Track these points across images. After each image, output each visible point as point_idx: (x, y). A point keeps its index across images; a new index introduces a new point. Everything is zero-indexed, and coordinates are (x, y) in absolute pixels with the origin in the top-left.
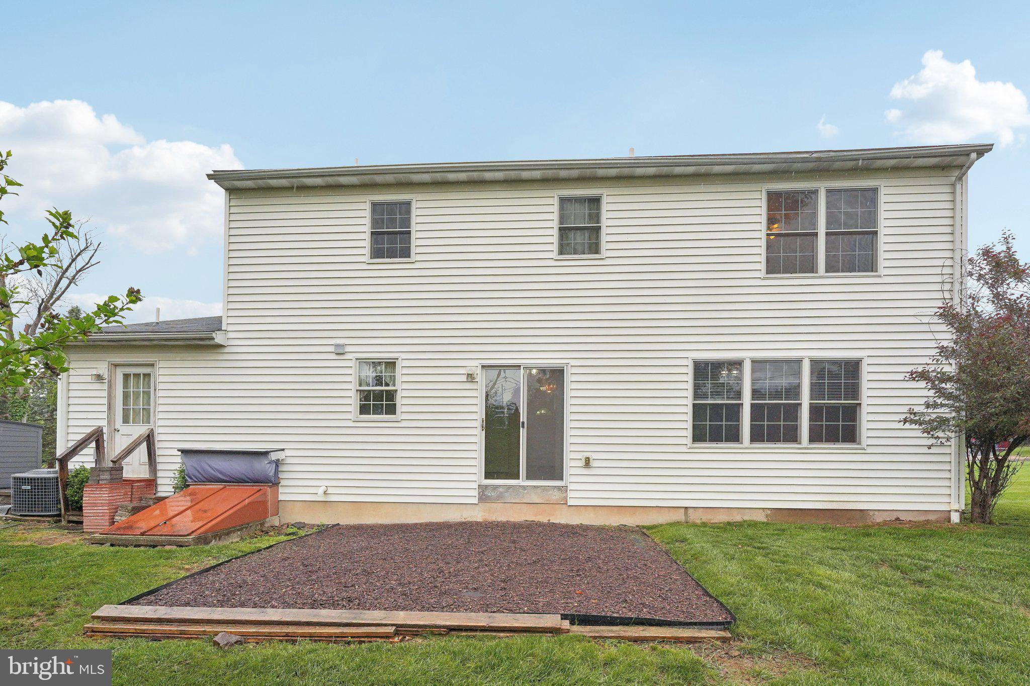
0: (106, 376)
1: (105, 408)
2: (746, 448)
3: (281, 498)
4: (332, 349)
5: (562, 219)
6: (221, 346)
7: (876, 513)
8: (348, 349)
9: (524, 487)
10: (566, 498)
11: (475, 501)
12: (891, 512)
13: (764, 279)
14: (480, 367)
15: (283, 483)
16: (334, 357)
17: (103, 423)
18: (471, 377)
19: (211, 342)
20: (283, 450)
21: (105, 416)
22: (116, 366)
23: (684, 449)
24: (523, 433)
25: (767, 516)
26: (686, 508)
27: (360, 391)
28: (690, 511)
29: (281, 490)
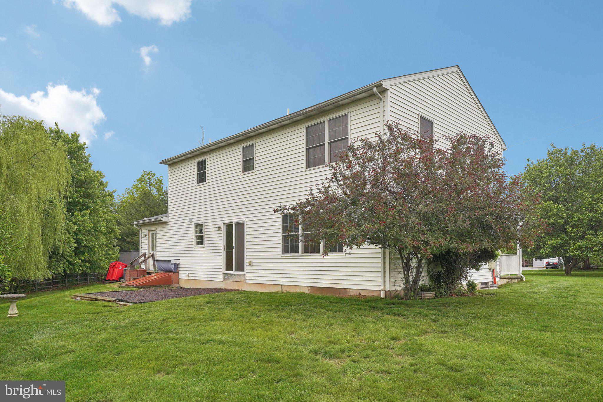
0: (147, 235)
1: (147, 246)
2: (300, 256)
3: (180, 277)
4: (188, 220)
5: (244, 156)
6: (167, 222)
7: (351, 290)
8: (193, 220)
9: (234, 275)
10: (245, 280)
11: (222, 280)
12: (357, 290)
13: (306, 171)
14: (223, 224)
15: (180, 272)
16: (189, 223)
17: (147, 251)
18: (219, 228)
19: (161, 221)
20: (180, 260)
21: (147, 248)
22: (150, 231)
23: (280, 257)
24: (234, 251)
25: (309, 290)
26: (281, 285)
27: (197, 236)
28: (283, 286)
29: (180, 275)
